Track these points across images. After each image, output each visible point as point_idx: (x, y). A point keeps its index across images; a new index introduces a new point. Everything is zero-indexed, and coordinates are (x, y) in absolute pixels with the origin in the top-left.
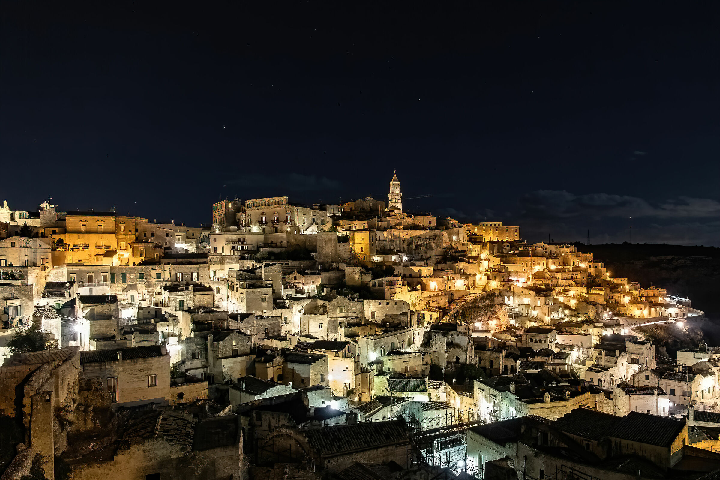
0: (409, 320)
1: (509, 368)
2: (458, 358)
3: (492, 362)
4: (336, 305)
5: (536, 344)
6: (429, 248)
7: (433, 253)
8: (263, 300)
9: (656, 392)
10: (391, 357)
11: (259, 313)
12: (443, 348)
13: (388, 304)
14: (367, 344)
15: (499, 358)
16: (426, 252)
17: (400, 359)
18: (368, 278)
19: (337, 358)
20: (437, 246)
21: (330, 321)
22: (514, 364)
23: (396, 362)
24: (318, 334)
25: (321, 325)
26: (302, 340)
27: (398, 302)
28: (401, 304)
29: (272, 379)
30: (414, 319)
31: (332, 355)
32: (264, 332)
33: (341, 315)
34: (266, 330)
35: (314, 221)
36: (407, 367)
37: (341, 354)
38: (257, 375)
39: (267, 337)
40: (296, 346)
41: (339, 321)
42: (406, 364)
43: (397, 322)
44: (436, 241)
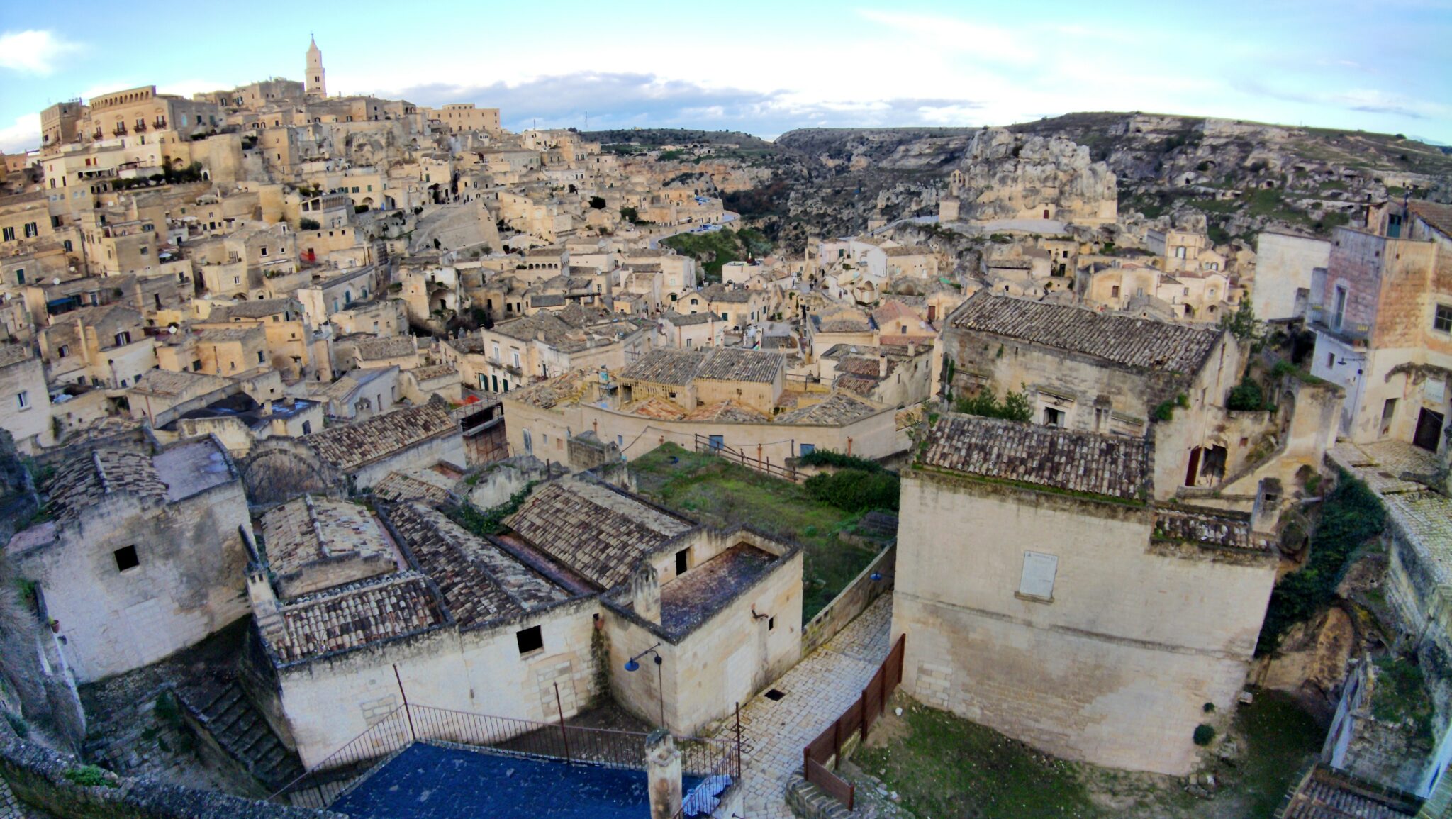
0: (366, 254)
1: (514, 307)
2: (443, 303)
3: (489, 302)
6: (376, 146)
7: (383, 154)
8: (143, 251)
9: (710, 320)
10: (352, 312)
11: (139, 273)
12: (423, 289)
13: (331, 234)
14: (312, 297)
15: (500, 295)
16: (373, 153)
17: (366, 313)
18: (295, 199)
19: (276, 324)
20: (389, 144)
21: (249, 271)
22: (519, 300)
23: (360, 317)
24: (234, 293)
25: (236, 279)
26: (217, 303)
27: (346, 230)
28: (350, 232)
29: (185, 369)
30: (375, 253)
31: (268, 320)
32: (154, 301)
33: (265, 260)
34: (157, 296)
35: (199, 119)
36: (376, 323)
37: (281, 317)
38: (162, 367)
39: (159, 307)
40: (210, 316)
41: (262, 270)
42: (374, 320)
43: (347, 259)
44: (385, 136)
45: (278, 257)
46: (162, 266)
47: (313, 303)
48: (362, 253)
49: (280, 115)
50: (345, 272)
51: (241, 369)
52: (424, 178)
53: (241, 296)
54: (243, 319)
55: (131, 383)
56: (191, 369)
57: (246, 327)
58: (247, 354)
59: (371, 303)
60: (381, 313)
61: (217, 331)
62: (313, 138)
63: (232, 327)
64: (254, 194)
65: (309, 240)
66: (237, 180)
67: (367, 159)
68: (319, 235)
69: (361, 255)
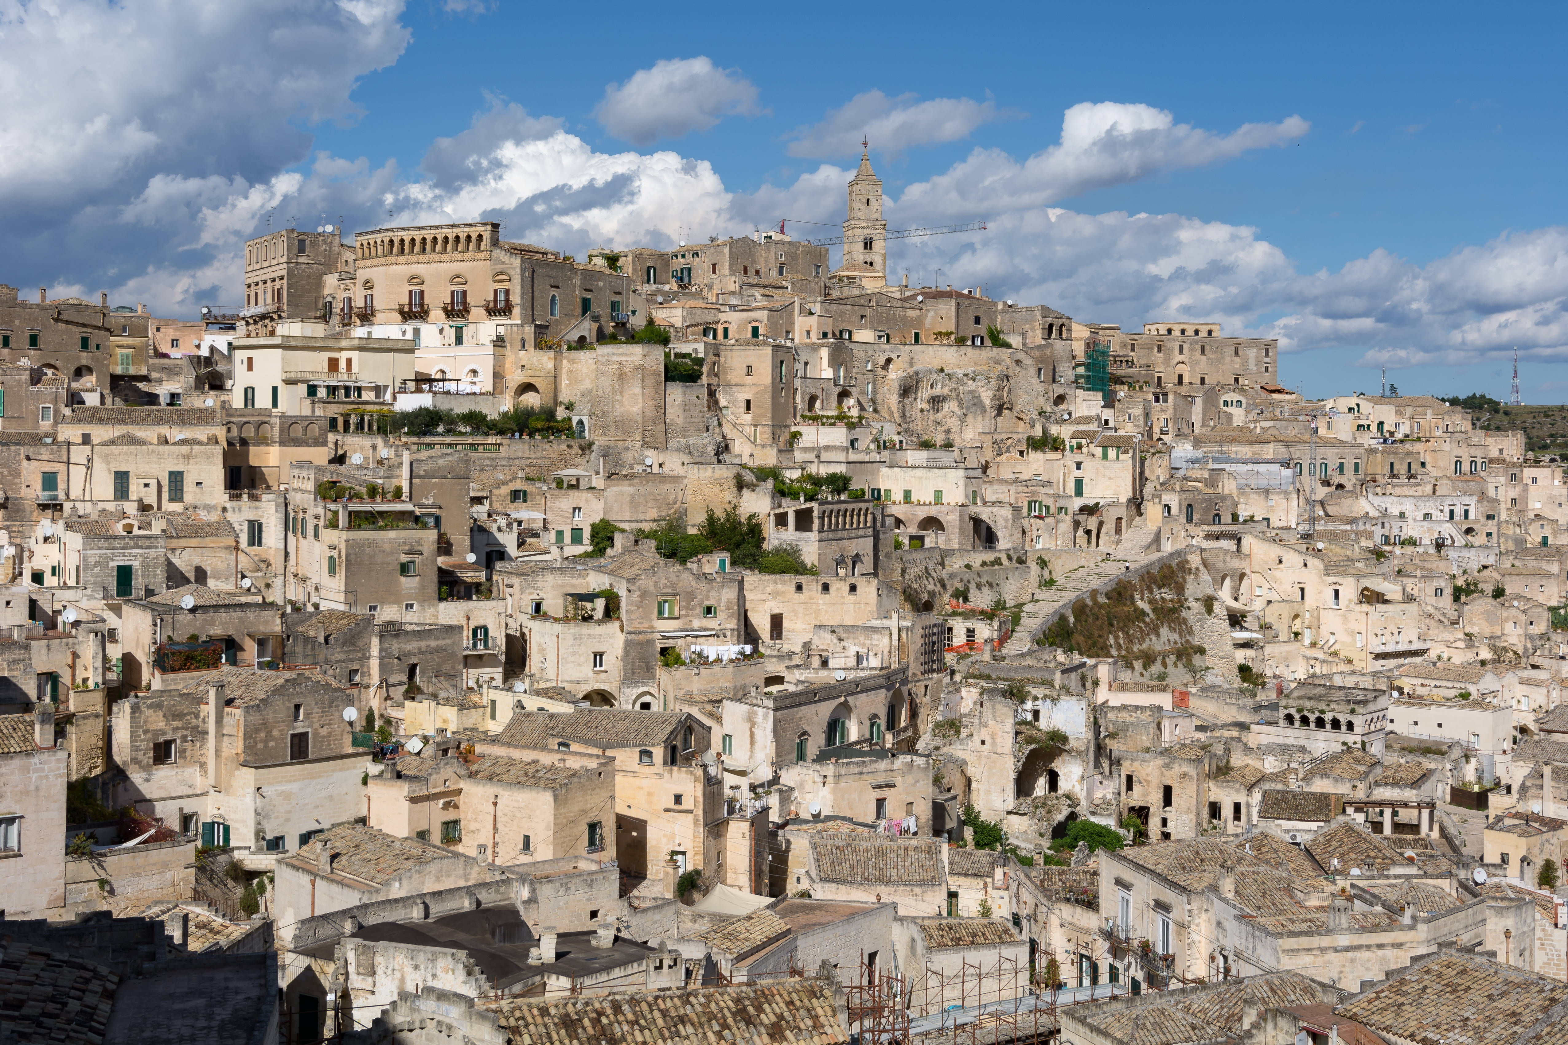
0: (895, 643)
1: (1227, 811)
2: (1052, 778)
3: (1168, 791)
4: (651, 588)
6: (970, 404)
8: (404, 569)
10: (829, 769)
11: (387, 613)
12: (1006, 742)
13: (826, 587)
14: (749, 723)
16: (962, 421)
17: (861, 774)
18: (759, 503)
19: (646, 770)
20: (1000, 404)
21: (628, 645)
22: (1242, 796)
23: (845, 783)
24: (587, 688)
25: (598, 657)
26: (532, 704)
27: (861, 584)
28: (868, 590)
29: (422, 835)
30: (915, 643)
31: (627, 758)
32: (405, 679)
33: (667, 626)
34: (412, 669)
35: (586, 305)
36: (880, 802)
37: (658, 753)
38: (373, 822)
39: (413, 693)
40: (509, 727)
41: (659, 644)
42: (880, 794)
43: (853, 650)
44: (993, 383)
45: (696, 624)
46: (442, 605)
47: (752, 735)
48: (886, 640)
49: (763, 315)
50: (840, 675)
51: (543, 852)
52: (1070, 487)
53: (603, 698)
54: (575, 747)
55: (292, 844)
56: (436, 837)
57: (573, 763)
58: (561, 827)
59: (882, 754)
60: (898, 781)
61: (511, 762)
62: (828, 373)
63: (546, 759)
64: (676, 479)
65: (776, 594)
66: (645, 445)
67: (948, 432)
68: (799, 588)
69: (882, 643)
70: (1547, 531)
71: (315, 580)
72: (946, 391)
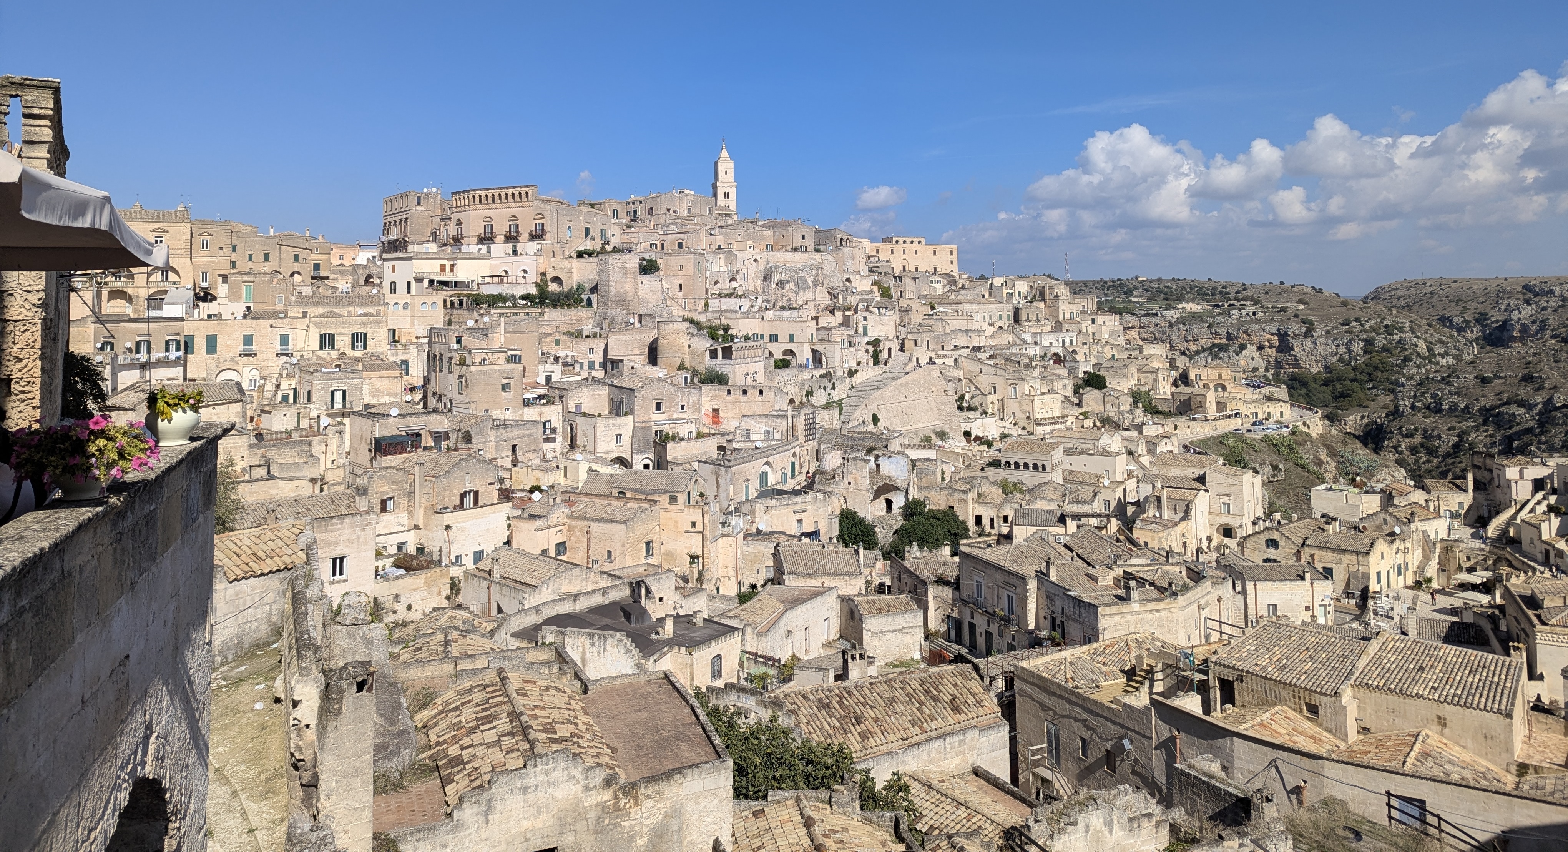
0: (790, 425)
1: (986, 521)
2: (890, 503)
3: (952, 508)
4: (649, 397)
5: (1027, 473)
6: (801, 284)
7: (809, 295)
8: (504, 387)
11: (496, 414)
12: (864, 482)
13: (744, 392)
15: (966, 502)
16: (797, 293)
17: (788, 505)
18: (700, 342)
19: (673, 507)
21: (635, 430)
22: (993, 512)
23: (779, 510)
24: (613, 456)
25: (618, 437)
26: (594, 466)
27: (765, 391)
29: (545, 552)
30: (801, 426)
31: (663, 500)
32: (510, 453)
33: (659, 417)
34: (514, 447)
35: (587, 232)
36: (799, 519)
37: (682, 497)
38: (516, 544)
39: (517, 462)
40: (586, 483)
41: (654, 429)
42: (798, 516)
43: (764, 429)
44: (814, 272)
45: (675, 416)
46: (526, 409)
47: (718, 483)
48: (785, 423)
49: (684, 236)
50: (759, 444)
52: (861, 330)
53: (621, 461)
57: (634, 505)
58: (631, 543)
60: (809, 508)
61: (593, 507)
62: (723, 268)
65: (715, 397)
67: (789, 300)
68: (729, 392)
69: (782, 424)
70: (1115, 352)
71: (449, 396)
72: (787, 278)
